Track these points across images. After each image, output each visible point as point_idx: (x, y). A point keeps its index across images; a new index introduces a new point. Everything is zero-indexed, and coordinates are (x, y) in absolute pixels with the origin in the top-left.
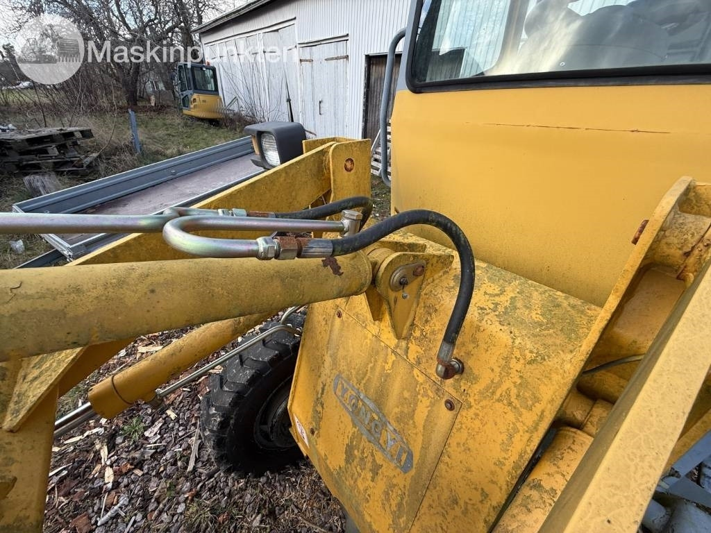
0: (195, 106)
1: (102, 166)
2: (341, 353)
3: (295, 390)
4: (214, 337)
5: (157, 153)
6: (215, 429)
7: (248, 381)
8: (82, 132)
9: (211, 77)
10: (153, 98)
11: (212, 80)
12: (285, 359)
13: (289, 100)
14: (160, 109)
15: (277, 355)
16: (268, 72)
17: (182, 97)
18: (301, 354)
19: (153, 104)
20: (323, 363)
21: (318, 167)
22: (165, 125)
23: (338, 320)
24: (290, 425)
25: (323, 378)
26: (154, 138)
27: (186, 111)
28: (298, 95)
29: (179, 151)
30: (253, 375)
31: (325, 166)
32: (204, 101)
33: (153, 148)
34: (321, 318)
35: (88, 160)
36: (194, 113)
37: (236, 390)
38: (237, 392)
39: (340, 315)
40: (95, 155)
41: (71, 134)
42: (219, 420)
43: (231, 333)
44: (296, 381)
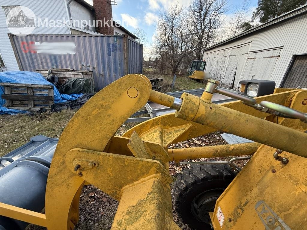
0: (194, 75)
1: (162, 90)
2: (269, 190)
3: (225, 195)
4: (206, 152)
5: (177, 88)
6: (182, 189)
7: (202, 178)
8: (161, 80)
9: (203, 65)
10: (180, 71)
11: (204, 66)
12: (220, 179)
13: (235, 75)
14: (182, 75)
15: (217, 175)
16: (229, 63)
17: (190, 71)
18: (235, 181)
19: (179, 73)
20: (251, 191)
21: (283, 100)
22: (181, 80)
23: (271, 174)
24: (212, 211)
25: (248, 197)
26: (178, 83)
27: (190, 76)
28: (241, 73)
29: (184, 89)
30: (204, 177)
31: (287, 100)
32: (198, 73)
33: (177, 86)
34: (256, 168)
35: (159, 87)
36: (192, 77)
37: (195, 179)
38: (195, 180)
39: (274, 171)
40: (161, 86)
41: (158, 80)
42: (185, 186)
43: (212, 154)
44: (227, 191)
